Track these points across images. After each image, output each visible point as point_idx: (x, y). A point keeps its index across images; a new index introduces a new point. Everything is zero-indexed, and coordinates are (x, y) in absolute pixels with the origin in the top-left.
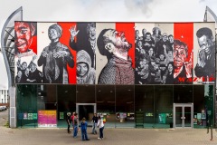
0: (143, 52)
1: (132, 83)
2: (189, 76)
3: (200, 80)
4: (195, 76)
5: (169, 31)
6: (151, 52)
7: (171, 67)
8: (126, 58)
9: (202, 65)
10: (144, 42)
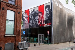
0: (31, 18)
1: (28, 28)
2: (43, 24)
3: (46, 25)
4: (44, 23)
5: (37, 9)
6: (33, 17)
7: (38, 21)
8: (27, 20)
9: (47, 19)
10: (31, 14)
